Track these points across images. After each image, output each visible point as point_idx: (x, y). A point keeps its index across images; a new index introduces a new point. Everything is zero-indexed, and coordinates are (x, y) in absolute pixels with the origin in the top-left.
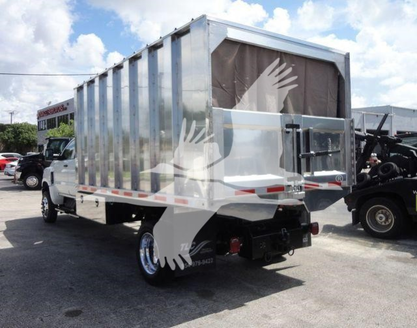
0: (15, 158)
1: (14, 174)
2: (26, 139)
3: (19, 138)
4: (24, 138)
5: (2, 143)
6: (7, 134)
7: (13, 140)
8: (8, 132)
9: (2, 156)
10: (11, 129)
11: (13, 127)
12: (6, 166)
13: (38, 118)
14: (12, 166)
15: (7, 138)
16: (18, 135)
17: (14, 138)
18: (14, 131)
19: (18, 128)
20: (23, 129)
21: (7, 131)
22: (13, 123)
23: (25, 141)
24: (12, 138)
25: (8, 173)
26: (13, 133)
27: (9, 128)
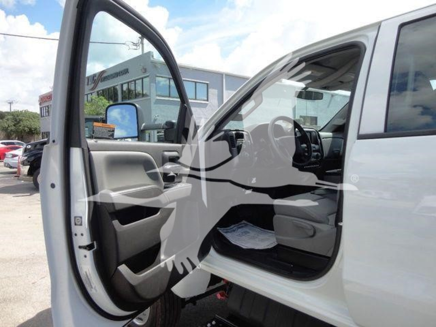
0: (17, 146)
1: (17, 166)
2: (27, 127)
3: (20, 126)
4: (25, 126)
5: (2, 131)
6: (6, 122)
7: (13, 128)
8: (8, 120)
9: (2, 143)
10: (11, 117)
11: (13, 115)
12: (7, 156)
13: (40, 104)
14: (14, 156)
15: (7, 126)
16: (19, 122)
17: (14, 125)
18: (13, 119)
19: (18, 116)
20: (24, 117)
21: (6, 118)
22: (12, 110)
23: (26, 129)
24: (11, 126)
25: (8, 164)
26: (13, 121)
27: (8, 115)
